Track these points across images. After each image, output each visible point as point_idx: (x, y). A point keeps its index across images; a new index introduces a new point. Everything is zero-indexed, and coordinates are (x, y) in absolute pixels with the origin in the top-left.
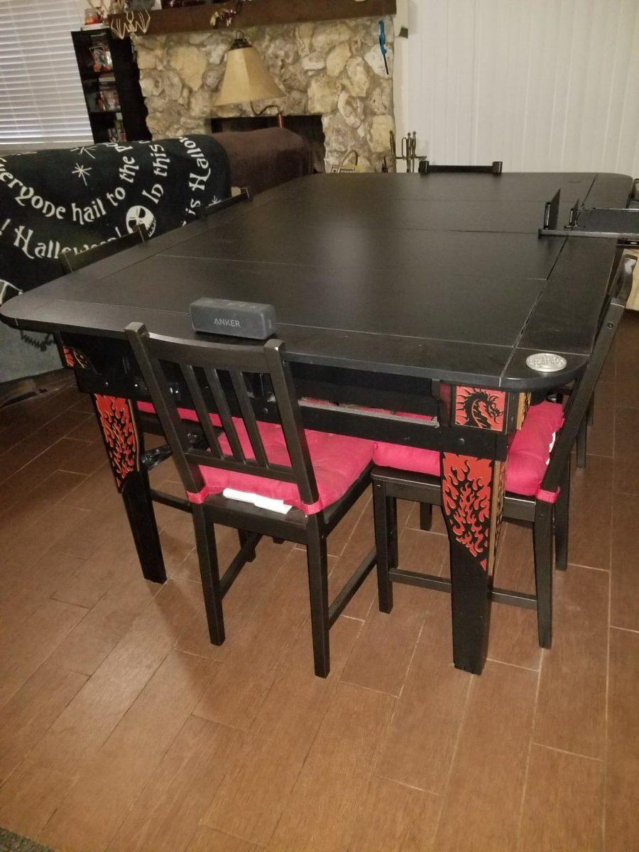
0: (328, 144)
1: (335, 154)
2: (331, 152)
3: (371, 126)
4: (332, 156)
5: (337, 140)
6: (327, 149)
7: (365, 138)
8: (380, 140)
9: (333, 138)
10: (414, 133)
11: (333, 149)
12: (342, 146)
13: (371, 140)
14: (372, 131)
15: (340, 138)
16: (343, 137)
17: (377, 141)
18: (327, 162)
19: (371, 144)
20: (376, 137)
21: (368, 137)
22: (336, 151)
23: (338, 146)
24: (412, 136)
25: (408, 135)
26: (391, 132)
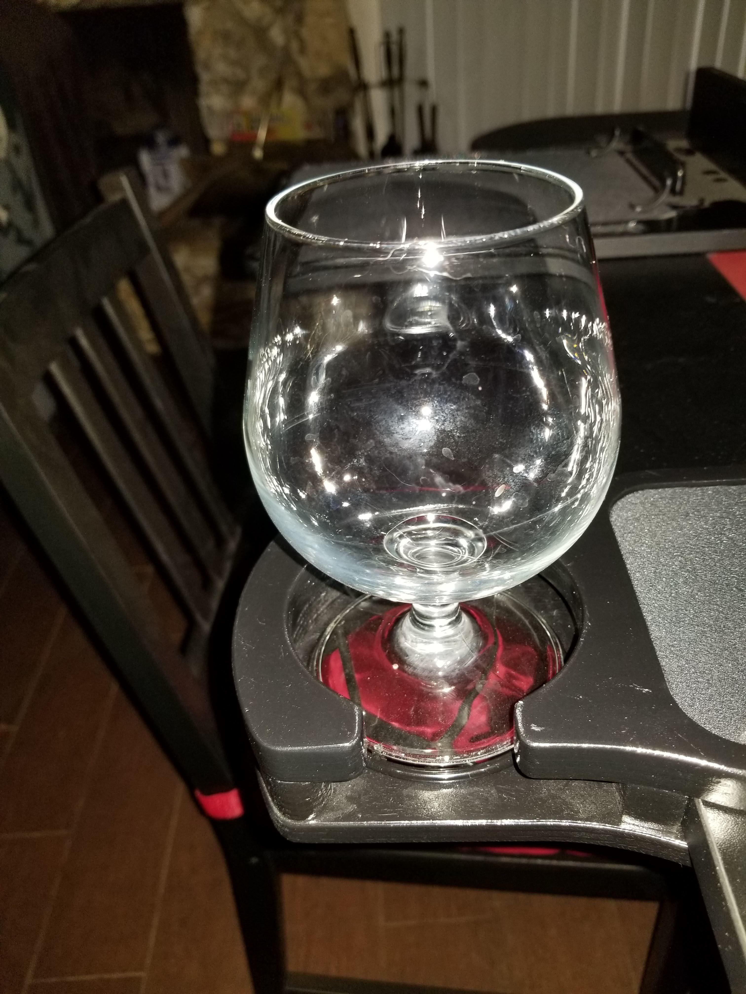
0: (207, 67)
1: (225, 89)
2: (212, 83)
3: (300, 19)
4: (216, 92)
5: (225, 57)
6: (205, 77)
7: (286, 49)
8: (325, 50)
10: (401, 31)
12: (238, 70)
13: (303, 50)
14: (305, 32)
16: (238, 49)
18: (209, 108)
19: (303, 62)
20: (314, 44)
21: (295, 46)
22: (226, 81)
23: (230, 69)
24: (395, 37)
25: (387, 35)
26: (352, 32)
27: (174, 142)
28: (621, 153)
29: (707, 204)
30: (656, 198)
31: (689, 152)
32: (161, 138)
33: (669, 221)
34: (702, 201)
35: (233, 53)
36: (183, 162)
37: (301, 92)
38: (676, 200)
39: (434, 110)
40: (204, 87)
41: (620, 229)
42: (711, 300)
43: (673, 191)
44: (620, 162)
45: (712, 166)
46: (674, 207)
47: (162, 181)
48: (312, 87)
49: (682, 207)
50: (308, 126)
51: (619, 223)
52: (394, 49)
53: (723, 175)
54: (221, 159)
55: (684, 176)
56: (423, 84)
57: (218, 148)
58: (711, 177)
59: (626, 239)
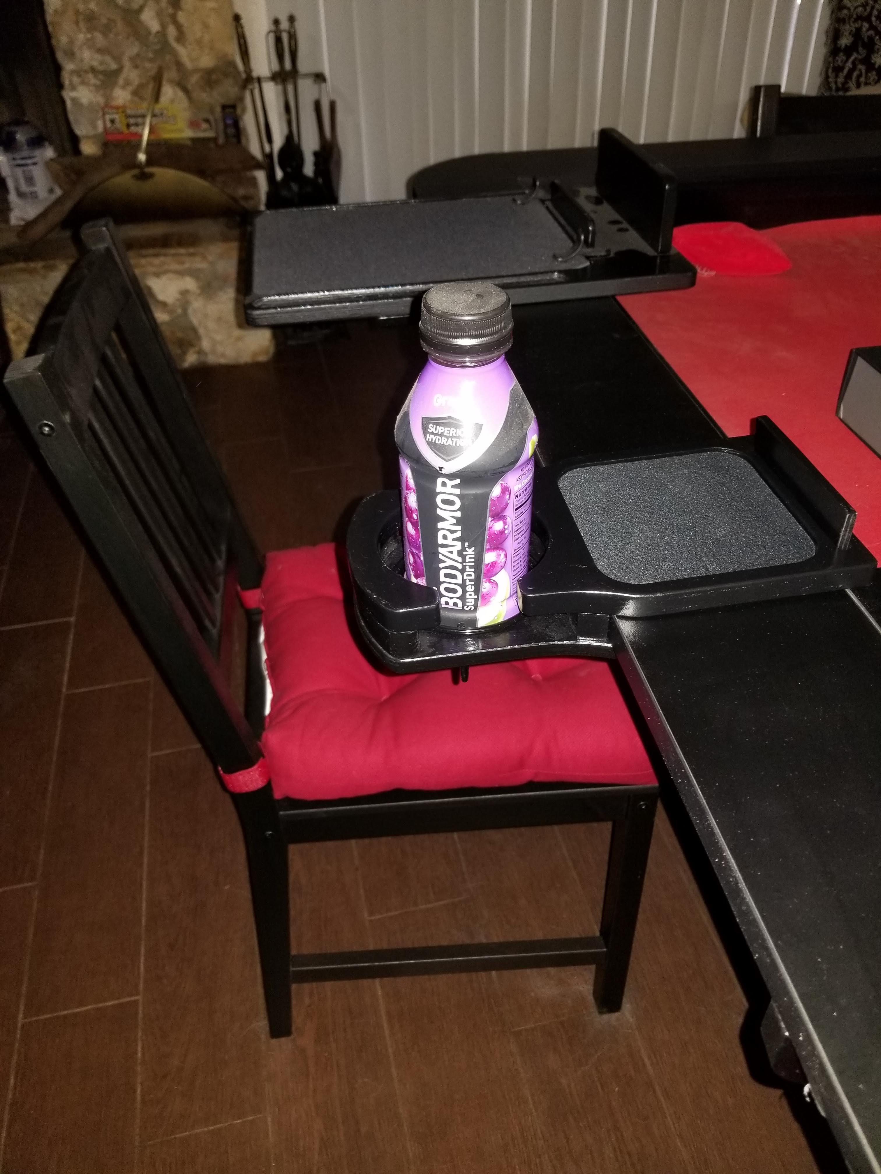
0: (71, 55)
1: (92, 80)
2: (77, 73)
4: (83, 83)
5: (90, 44)
6: (68, 66)
7: (162, 34)
8: (207, 38)
9: (81, 37)
10: (292, 19)
11: (86, 67)
12: (108, 59)
13: (181, 38)
14: (181, 17)
15: (99, 38)
16: (105, 35)
17: (199, 42)
18: (74, 100)
19: (182, 52)
20: (194, 31)
21: (172, 31)
22: (93, 70)
23: (98, 57)
24: (284, 25)
25: (276, 22)
26: (237, 18)
27: (36, 142)
28: (543, 201)
29: (612, 254)
30: (573, 250)
31: (598, 201)
32: (21, 137)
33: (585, 269)
34: (608, 251)
35: (100, 39)
36: (48, 164)
37: (182, 86)
38: (589, 251)
39: (333, 106)
40: (66, 78)
41: (547, 277)
42: (617, 336)
43: (586, 243)
44: (543, 211)
45: (617, 217)
46: (588, 258)
47: (24, 188)
48: (194, 79)
49: (595, 257)
50: (193, 124)
51: (546, 272)
52: (285, 37)
53: (625, 225)
54: (95, 162)
55: (594, 232)
56: (319, 77)
57: (88, 148)
58: (616, 227)
59: (552, 287)
